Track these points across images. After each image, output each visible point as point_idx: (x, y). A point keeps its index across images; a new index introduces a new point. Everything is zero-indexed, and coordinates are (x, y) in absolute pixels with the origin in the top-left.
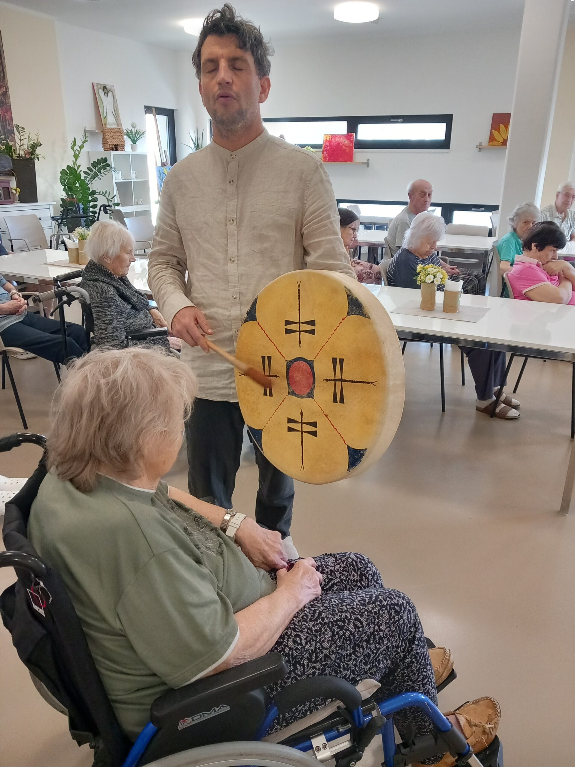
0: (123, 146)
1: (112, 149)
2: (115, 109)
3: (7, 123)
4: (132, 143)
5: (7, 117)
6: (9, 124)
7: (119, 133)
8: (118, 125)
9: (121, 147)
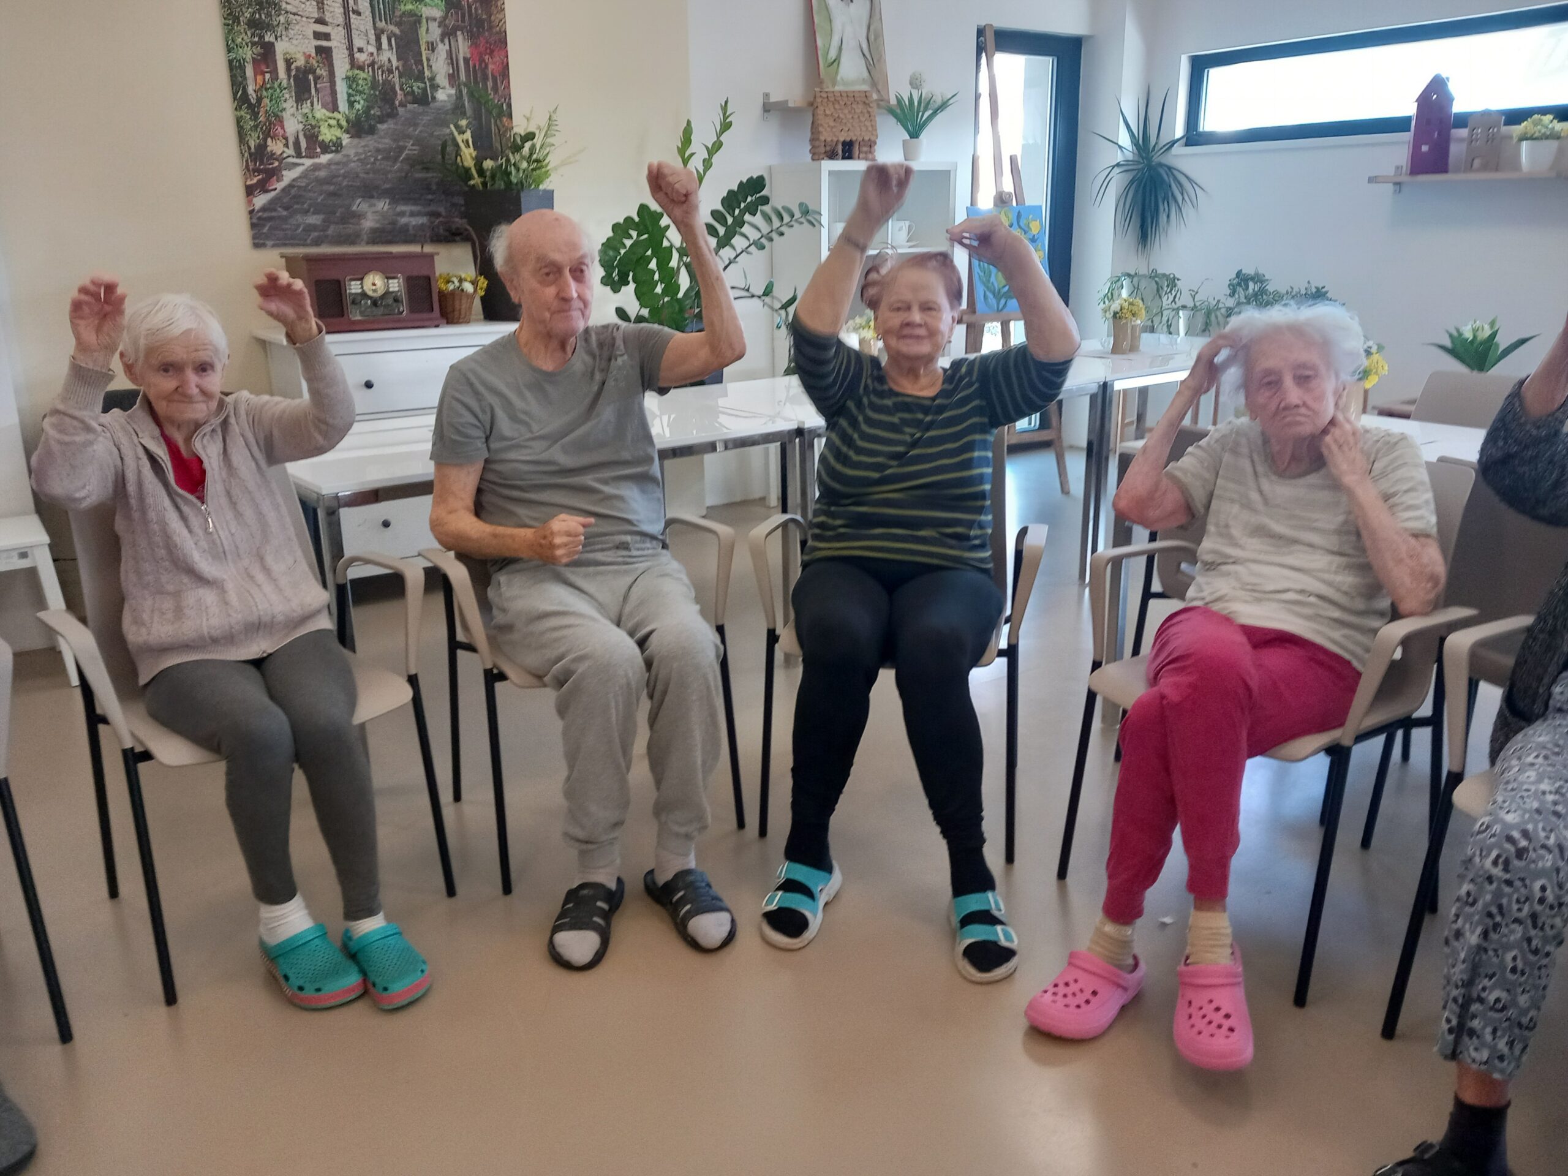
0: (871, 144)
1: (832, 156)
2: (872, 38)
3: (490, 84)
4: (908, 137)
5: (491, 67)
6: (495, 89)
7: (861, 106)
8: (874, 84)
9: (865, 149)
